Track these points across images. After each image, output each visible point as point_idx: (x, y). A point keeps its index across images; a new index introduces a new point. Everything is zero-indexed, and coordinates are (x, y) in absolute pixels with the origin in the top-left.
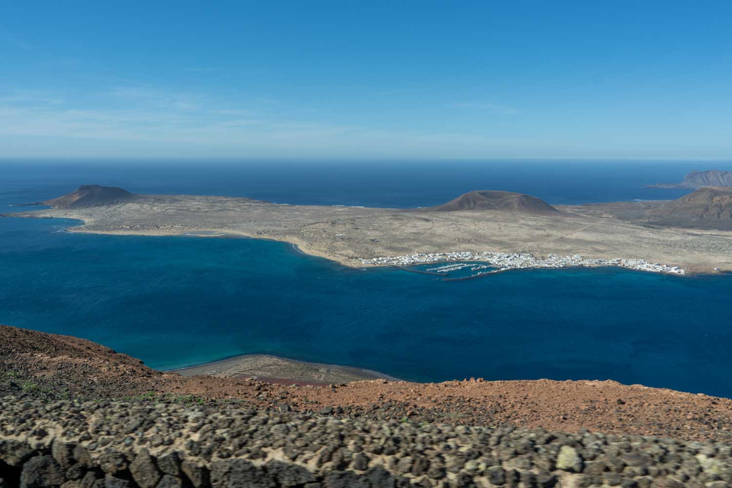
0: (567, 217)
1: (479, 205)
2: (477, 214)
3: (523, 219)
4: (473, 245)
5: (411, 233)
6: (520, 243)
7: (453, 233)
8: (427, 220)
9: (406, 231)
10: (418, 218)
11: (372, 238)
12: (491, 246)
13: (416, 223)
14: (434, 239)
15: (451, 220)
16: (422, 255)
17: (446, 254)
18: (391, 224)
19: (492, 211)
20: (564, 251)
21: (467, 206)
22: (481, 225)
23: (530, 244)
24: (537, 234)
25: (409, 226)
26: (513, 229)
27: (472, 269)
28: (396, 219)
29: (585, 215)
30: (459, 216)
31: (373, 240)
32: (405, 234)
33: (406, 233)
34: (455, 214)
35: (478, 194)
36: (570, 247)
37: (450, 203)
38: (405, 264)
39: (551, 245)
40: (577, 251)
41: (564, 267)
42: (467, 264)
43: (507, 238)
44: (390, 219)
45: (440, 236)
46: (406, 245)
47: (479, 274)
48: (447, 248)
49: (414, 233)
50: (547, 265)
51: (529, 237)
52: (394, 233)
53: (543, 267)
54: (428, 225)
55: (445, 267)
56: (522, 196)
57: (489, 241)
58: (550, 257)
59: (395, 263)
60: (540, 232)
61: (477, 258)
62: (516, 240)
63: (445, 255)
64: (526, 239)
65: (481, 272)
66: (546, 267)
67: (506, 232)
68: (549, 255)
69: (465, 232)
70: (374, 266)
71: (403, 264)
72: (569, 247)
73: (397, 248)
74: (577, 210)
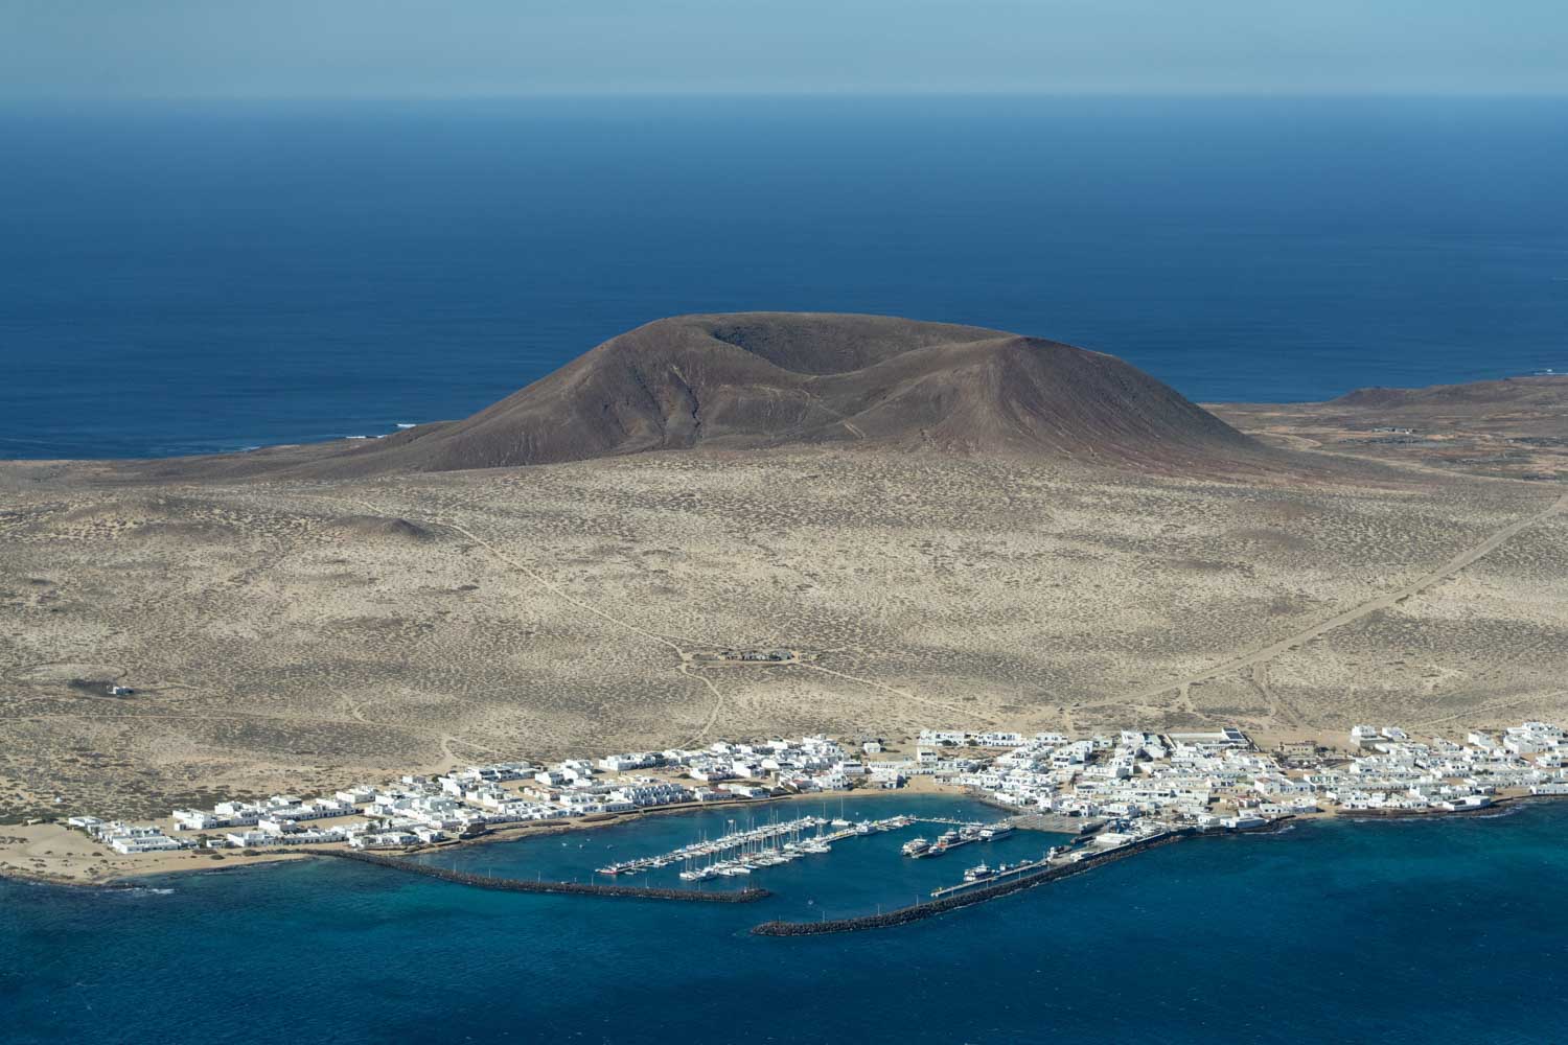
0: (1323, 477)
1: (722, 419)
2: (743, 477)
3: (1067, 500)
4: (815, 691)
5: (339, 624)
6: (1124, 665)
7: (637, 608)
8: (416, 532)
9: (295, 614)
10: (348, 521)
11: (81, 671)
12: (940, 690)
13: (345, 554)
14: (531, 660)
15: (582, 527)
16: (508, 776)
17: (668, 754)
18: (163, 567)
19: (825, 454)
20: (1428, 700)
21: (641, 426)
22: (801, 549)
23: (1192, 666)
24: (1206, 596)
25: (306, 579)
26: (1030, 571)
27: (907, 848)
28: (190, 529)
29: (1416, 466)
30: (624, 498)
31: (95, 687)
32: (301, 636)
33: (307, 626)
34: (591, 485)
35: (704, 336)
36: (1453, 672)
37: (514, 410)
38: (425, 837)
39: (1330, 669)
40: (1513, 699)
41: (1487, 806)
42: (854, 820)
43: (1016, 632)
44: (144, 531)
45: (557, 634)
46: (346, 708)
47: (970, 878)
48: (645, 715)
49: (364, 622)
50: (1377, 801)
51: (1163, 622)
52: (221, 629)
53: (1354, 813)
54: (440, 564)
55: (711, 847)
56: (1016, 343)
57: (911, 659)
58: (1367, 747)
59: (351, 834)
60: (1224, 586)
61: (893, 775)
62: (1083, 642)
63: (660, 763)
64: (1148, 632)
65: (982, 869)
66: (1372, 811)
67: (992, 592)
68: (1356, 731)
69: (719, 603)
70: (206, 862)
71: (411, 840)
72: (1449, 674)
73: (299, 733)
74: (1342, 434)
